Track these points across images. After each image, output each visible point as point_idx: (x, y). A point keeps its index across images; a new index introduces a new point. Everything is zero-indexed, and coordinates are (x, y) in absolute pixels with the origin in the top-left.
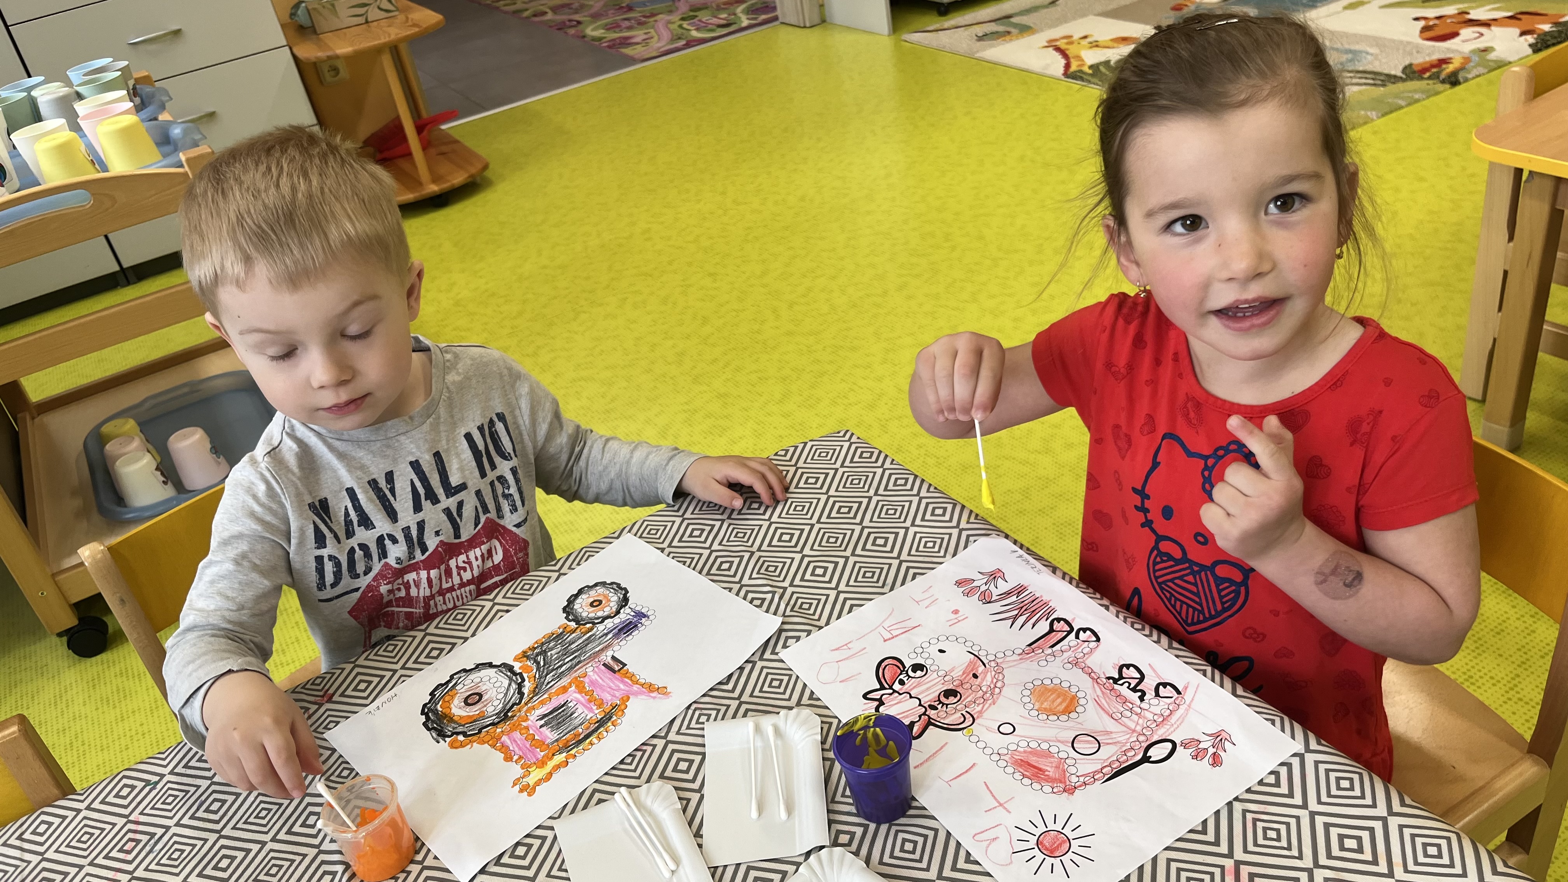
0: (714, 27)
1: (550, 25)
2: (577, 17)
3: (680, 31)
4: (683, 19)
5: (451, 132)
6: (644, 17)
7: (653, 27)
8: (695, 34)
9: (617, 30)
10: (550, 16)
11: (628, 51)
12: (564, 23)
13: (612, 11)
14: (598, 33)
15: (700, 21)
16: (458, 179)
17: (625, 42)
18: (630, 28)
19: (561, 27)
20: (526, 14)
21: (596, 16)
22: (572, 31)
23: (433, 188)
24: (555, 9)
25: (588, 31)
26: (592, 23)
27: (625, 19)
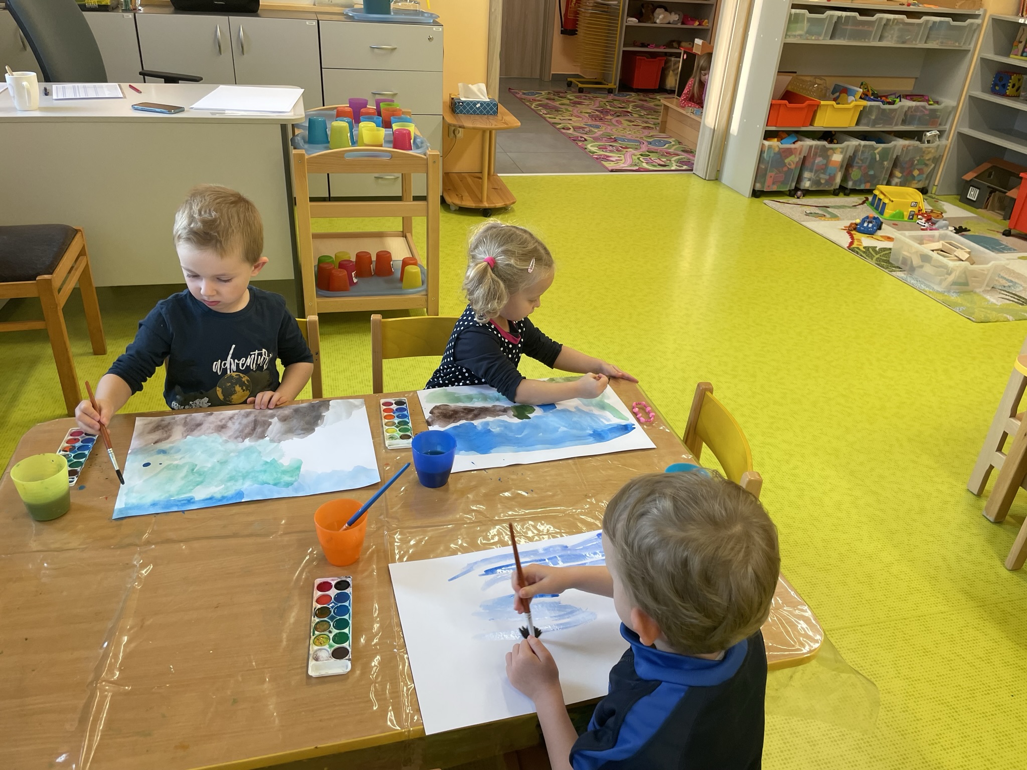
0: (657, 164)
1: (569, 137)
2: (585, 136)
3: (637, 161)
4: (641, 155)
5: (502, 178)
6: (621, 147)
7: (624, 155)
8: (645, 165)
9: (604, 150)
10: (571, 131)
11: (606, 164)
12: (578, 137)
13: (605, 139)
14: (594, 149)
15: (650, 158)
16: (499, 205)
17: (606, 158)
18: (611, 151)
19: (575, 140)
20: (559, 126)
21: (596, 139)
22: (580, 143)
23: (486, 205)
24: (575, 128)
25: (589, 147)
26: (592, 142)
27: (611, 145)
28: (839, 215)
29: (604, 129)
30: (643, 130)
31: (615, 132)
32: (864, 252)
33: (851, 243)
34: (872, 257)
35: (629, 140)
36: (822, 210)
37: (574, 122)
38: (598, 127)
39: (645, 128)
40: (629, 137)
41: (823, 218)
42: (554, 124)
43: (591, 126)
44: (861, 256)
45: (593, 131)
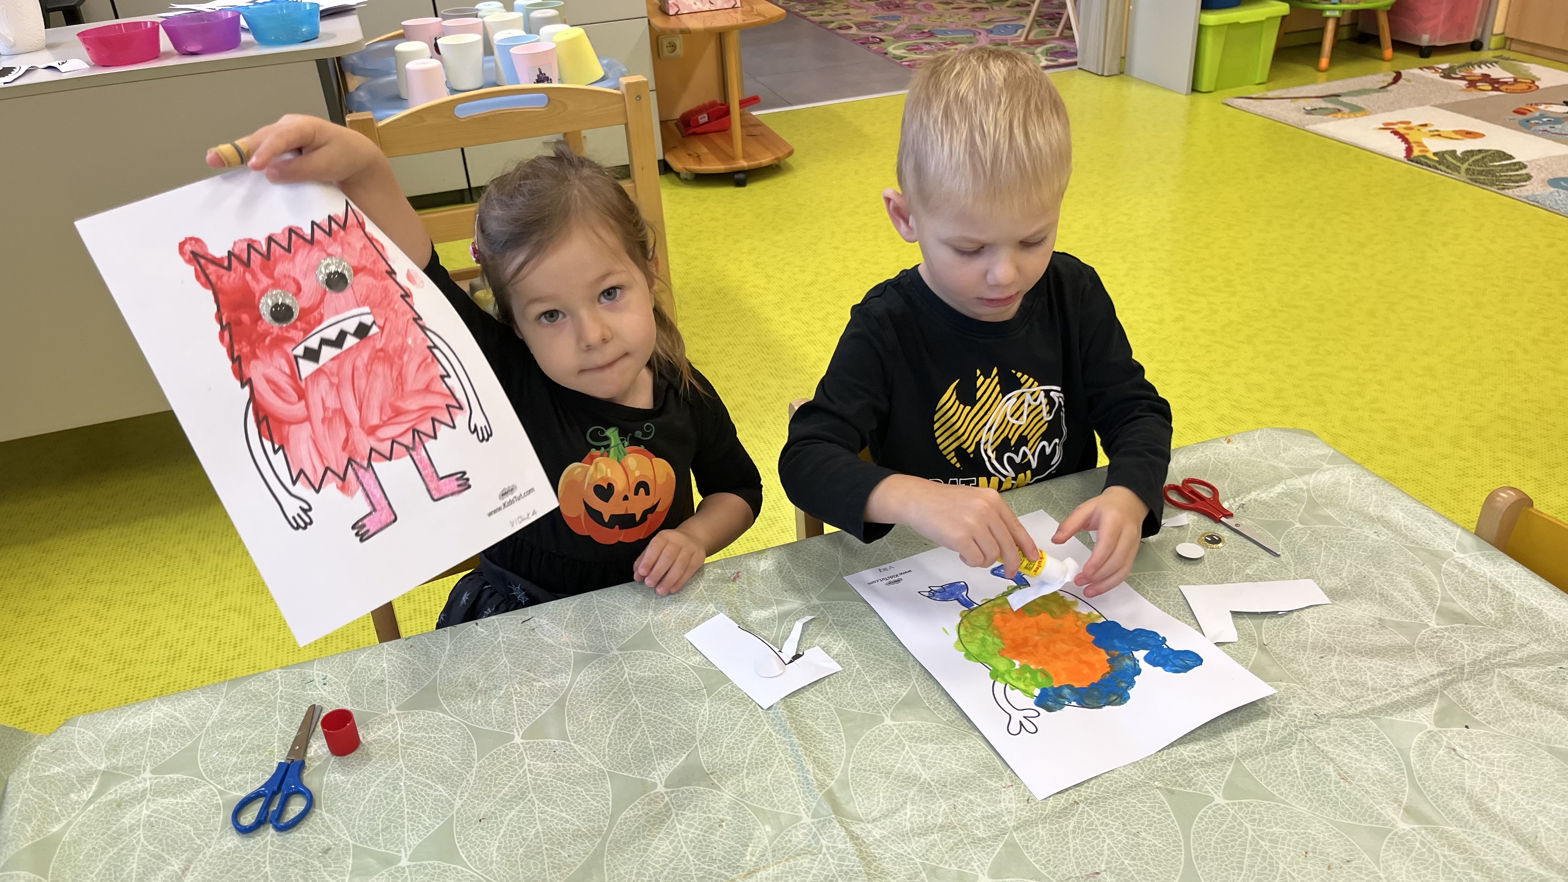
1: (854, 39)
2: (880, 35)
5: (759, 118)
6: (946, 44)
9: (918, 52)
10: (854, 30)
12: (868, 38)
13: (914, 35)
14: (899, 52)
16: (766, 159)
18: (931, 52)
19: (865, 42)
20: (832, 26)
21: (898, 37)
22: (875, 47)
23: (743, 164)
24: (859, 25)
25: (890, 49)
26: (894, 42)
27: (926, 43)
28: (1363, 106)
29: (906, 19)
30: (972, 14)
31: (928, 22)
32: (1439, 163)
33: (1409, 150)
34: (1457, 169)
35: (954, 31)
36: (1332, 102)
37: (854, 16)
38: (897, 19)
39: (974, 10)
40: (953, 26)
41: (1339, 115)
42: (821, 24)
43: (883, 18)
44: (1437, 169)
45: (891, 26)
